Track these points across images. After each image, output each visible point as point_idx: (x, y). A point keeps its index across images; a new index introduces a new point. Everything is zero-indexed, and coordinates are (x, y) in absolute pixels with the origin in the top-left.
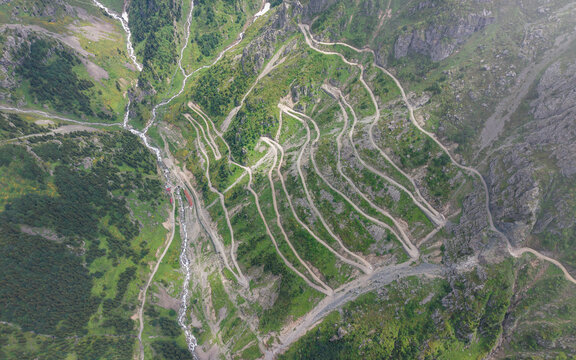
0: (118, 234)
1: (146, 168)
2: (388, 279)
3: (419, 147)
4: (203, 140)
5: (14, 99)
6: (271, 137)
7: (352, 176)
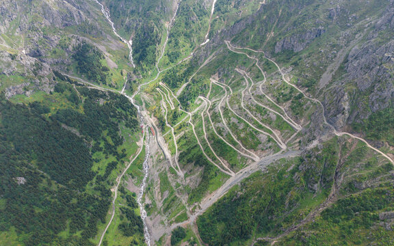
0: (111, 142)
1: (131, 113)
2: (268, 163)
3: (287, 91)
4: (165, 101)
5: (68, 70)
6: (204, 96)
7: (249, 109)
